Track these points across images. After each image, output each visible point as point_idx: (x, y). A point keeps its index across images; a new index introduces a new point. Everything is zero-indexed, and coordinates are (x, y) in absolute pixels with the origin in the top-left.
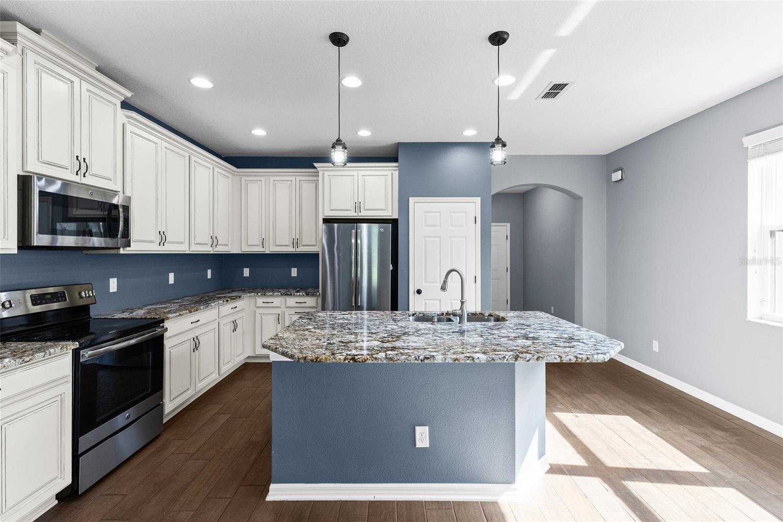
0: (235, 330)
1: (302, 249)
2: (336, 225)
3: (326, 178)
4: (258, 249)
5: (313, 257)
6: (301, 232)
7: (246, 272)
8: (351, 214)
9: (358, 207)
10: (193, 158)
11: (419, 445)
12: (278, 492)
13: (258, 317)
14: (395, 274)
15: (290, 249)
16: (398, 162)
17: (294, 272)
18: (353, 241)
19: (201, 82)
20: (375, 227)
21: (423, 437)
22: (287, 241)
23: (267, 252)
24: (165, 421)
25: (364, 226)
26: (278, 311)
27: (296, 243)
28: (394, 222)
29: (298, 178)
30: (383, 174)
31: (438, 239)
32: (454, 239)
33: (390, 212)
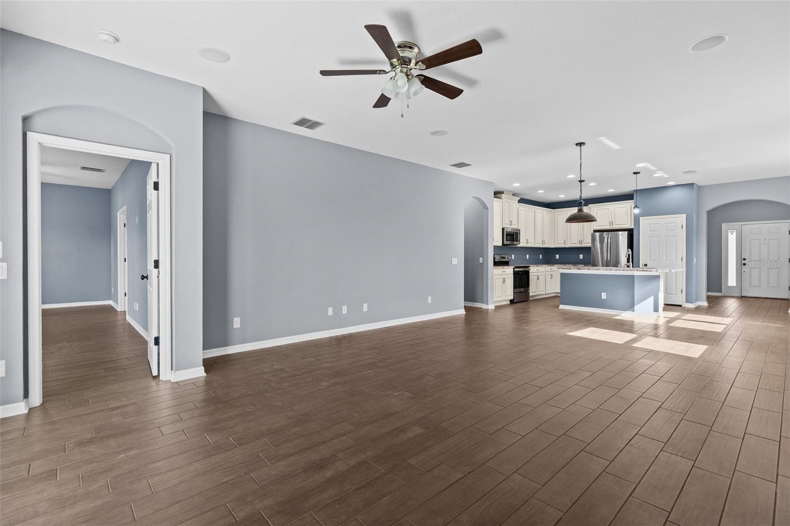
0: (551, 278)
1: (584, 245)
2: (597, 234)
3: (595, 210)
4: (562, 246)
5: (589, 249)
6: (583, 237)
7: (557, 257)
8: (608, 227)
9: (611, 223)
10: (536, 211)
11: (602, 298)
12: (561, 307)
15: (578, 245)
16: (633, 200)
17: (581, 257)
21: (604, 296)
22: (577, 241)
23: (567, 247)
24: (532, 298)
27: (581, 242)
28: (631, 230)
30: (626, 206)
31: (658, 238)
32: (668, 237)
33: (629, 225)
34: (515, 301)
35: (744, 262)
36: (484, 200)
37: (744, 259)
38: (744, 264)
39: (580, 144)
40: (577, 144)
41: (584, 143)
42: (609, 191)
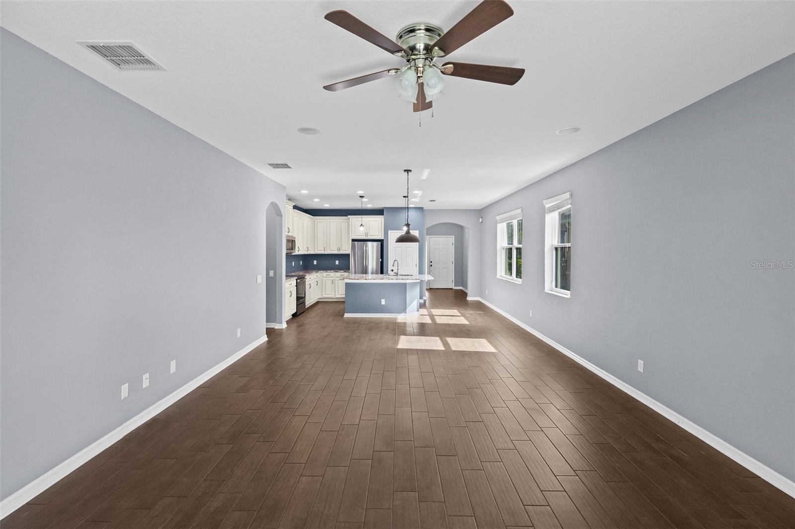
1: (341, 252)
2: (356, 242)
3: (353, 221)
4: (321, 252)
5: (347, 256)
6: (341, 244)
7: (315, 262)
8: (364, 237)
9: (367, 234)
11: (382, 304)
12: (347, 315)
13: (324, 281)
14: (382, 263)
15: (336, 252)
16: (383, 215)
17: (337, 262)
18: (365, 248)
19: (316, 200)
20: (375, 243)
21: (383, 302)
22: (335, 248)
23: (326, 253)
24: (306, 307)
25: (370, 243)
26: (333, 279)
27: (339, 249)
28: (381, 241)
29: (340, 221)
30: (378, 220)
31: (400, 248)
32: (408, 248)
33: (380, 236)
34: (298, 314)
35: (431, 264)
36: (280, 206)
37: (431, 262)
38: (431, 265)
39: (408, 171)
40: (405, 171)
41: (411, 171)
42: (368, 206)
